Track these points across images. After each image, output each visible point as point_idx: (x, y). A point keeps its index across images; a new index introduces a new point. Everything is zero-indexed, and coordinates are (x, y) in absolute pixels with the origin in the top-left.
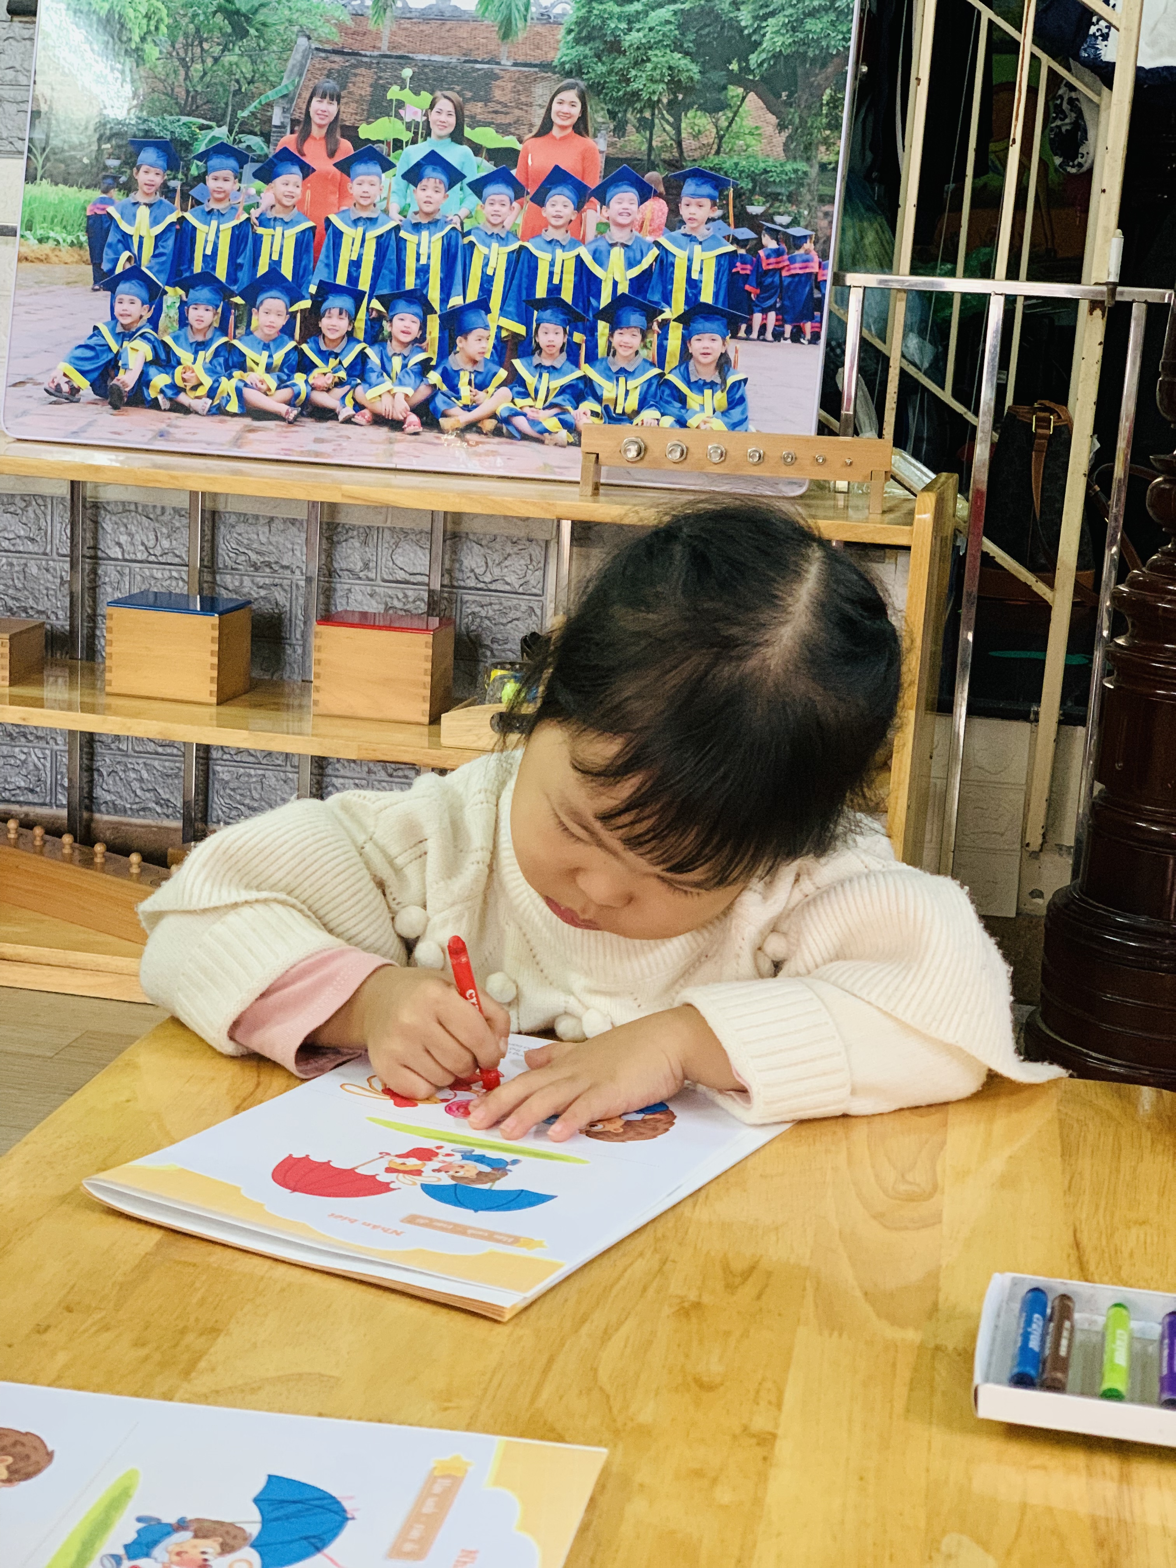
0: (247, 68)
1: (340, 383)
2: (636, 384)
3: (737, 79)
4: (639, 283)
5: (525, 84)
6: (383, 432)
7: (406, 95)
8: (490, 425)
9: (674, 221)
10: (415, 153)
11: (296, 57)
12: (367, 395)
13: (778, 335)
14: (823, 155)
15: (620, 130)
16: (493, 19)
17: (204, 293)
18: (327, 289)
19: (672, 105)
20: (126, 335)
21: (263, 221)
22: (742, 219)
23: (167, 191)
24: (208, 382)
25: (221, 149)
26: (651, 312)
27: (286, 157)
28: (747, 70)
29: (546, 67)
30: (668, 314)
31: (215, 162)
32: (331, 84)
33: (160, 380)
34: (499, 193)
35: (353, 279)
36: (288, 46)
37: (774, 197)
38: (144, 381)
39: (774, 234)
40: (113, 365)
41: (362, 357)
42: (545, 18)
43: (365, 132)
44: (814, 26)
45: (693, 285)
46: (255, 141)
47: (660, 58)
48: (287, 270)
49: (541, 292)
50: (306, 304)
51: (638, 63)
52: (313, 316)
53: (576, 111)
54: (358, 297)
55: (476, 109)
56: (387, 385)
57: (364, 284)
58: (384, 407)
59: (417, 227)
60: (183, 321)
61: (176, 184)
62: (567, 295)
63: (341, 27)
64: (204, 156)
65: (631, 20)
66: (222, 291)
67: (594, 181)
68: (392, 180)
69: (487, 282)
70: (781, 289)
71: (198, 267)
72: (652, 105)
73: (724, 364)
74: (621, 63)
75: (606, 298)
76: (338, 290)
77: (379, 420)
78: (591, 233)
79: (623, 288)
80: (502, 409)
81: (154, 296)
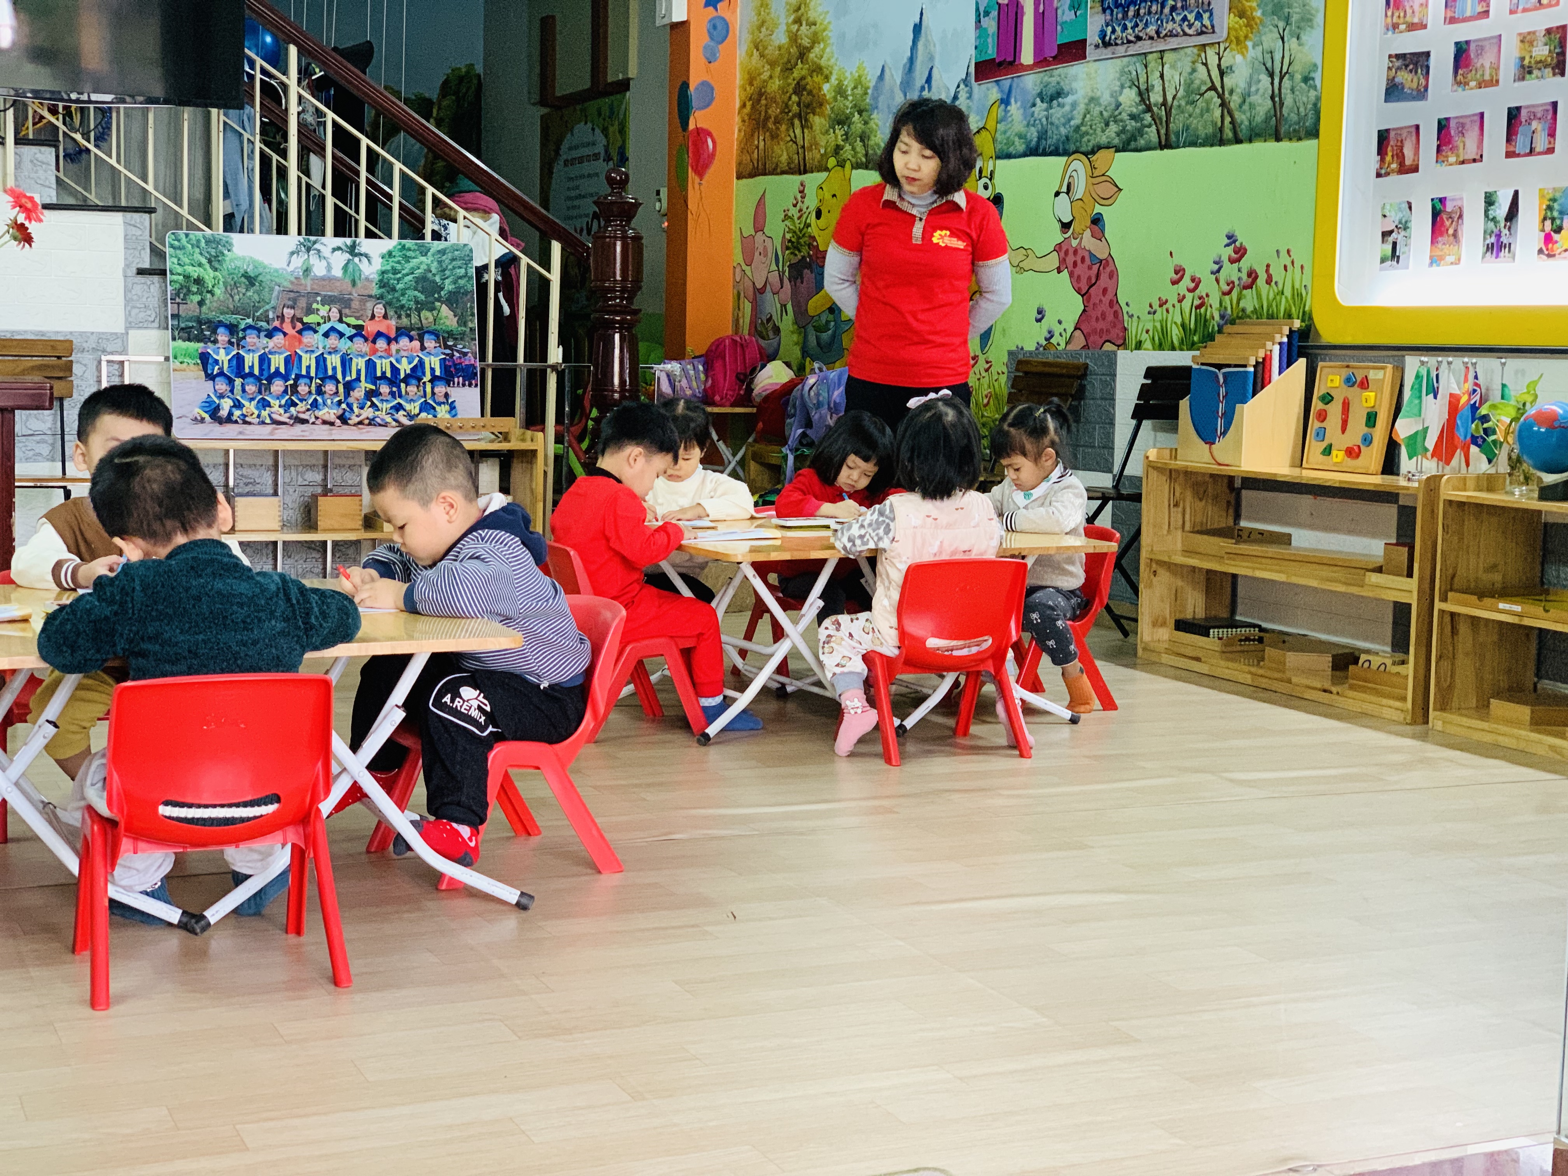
0: (256, 297)
1: (308, 410)
2: (417, 404)
3: (438, 300)
4: (414, 369)
5: (363, 302)
6: (327, 427)
8: (367, 422)
9: (423, 348)
10: (325, 328)
11: (275, 294)
12: (319, 413)
13: (464, 385)
14: (470, 325)
15: (399, 317)
16: (348, 280)
17: (251, 380)
18: (298, 377)
19: (416, 309)
20: (221, 396)
21: (271, 353)
22: (446, 347)
23: (231, 343)
24: (256, 412)
25: (250, 327)
26: (419, 380)
27: (276, 329)
28: (440, 297)
29: (370, 296)
30: (425, 379)
31: (248, 331)
32: (290, 303)
33: (237, 413)
34: (359, 340)
35: (308, 372)
36: (272, 290)
37: (456, 339)
38: (230, 414)
39: (458, 351)
40: (218, 408)
41: (315, 400)
42: (367, 279)
43: (305, 320)
44: (462, 282)
45: (433, 370)
46: (264, 324)
47: (411, 293)
48: (282, 370)
49: (379, 374)
50: (291, 382)
51: (403, 295)
52: (295, 387)
53: (383, 311)
54: (311, 379)
55: (346, 311)
56: (326, 410)
57: (313, 374)
58: (326, 418)
59: (330, 353)
60: (244, 391)
61: (234, 340)
62: (388, 375)
63: (292, 283)
64: (244, 330)
65: (399, 280)
66: (258, 379)
67: (393, 335)
68: (318, 337)
69: (359, 372)
70: (463, 370)
71: (247, 370)
72: (410, 309)
73: (446, 395)
74: (396, 295)
75: (402, 375)
76: (303, 376)
77: (325, 422)
78: (394, 352)
79: (408, 371)
80: (371, 416)
81: (231, 382)
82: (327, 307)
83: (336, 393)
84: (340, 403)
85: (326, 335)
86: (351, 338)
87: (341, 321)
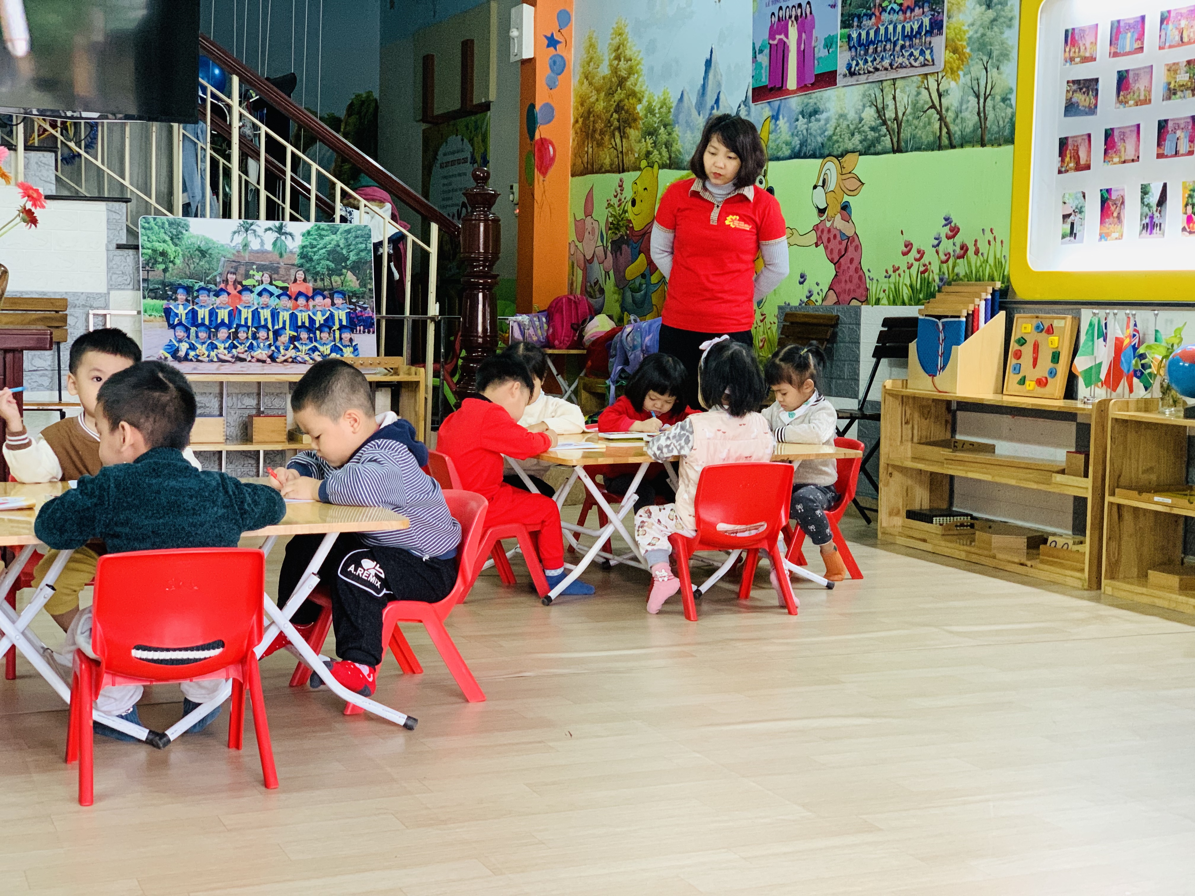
0: (207, 266)
2: (329, 347)
3: (344, 267)
4: (326, 320)
5: (288, 270)
6: (260, 364)
7: (255, 273)
8: (290, 360)
9: (333, 304)
10: (259, 288)
11: (221, 263)
12: (255, 354)
13: (364, 332)
14: (369, 286)
15: (315, 281)
16: (277, 253)
17: (203, 328)
18: (239, 326)
19: (328, 275)
20: (180, 341)
21: (218, 308)
22: (351, 303)
23: (187, 300)
24: (207, 353)
25: (202, 288)
26: (330, 328)
27: (222, 290)
28: (347, 265)
29: (293, 265)
30: (335, 328)
31: (201, 292)
32: (233, 270)
33: (192, 354)
34: (284, 299)
35: (246, 322)
36: (219, 260)
37: (358, 297)
38: (187, 354)
39: (360, 307)
40: (177, 350)
41: (252, 344)
42: (291, 252)
43: (244, 283)
44: (363, 254)
45: (340, 321)
46: (212, 286)
47: (325, 262)
48: (226, 321)
49: (300, 324)
50: (233, 330)
51: (318, 264)
52: (236, 333)
53: (303, 276)
54: (248, 328)
55: (275, 276)
56: (260, 351)
57: (250, 324)
58: (260, 357)
59: (263, 308)
60: (197, 337)
61: (190, 298)
62: (307, 324)
63: (234, 254)
64: (198, 291)
65: (315, 253)
66: (208, 328)
67: (310, 294)
68: (254, 295)
69: (284, 322)
70: (363, 321)
71: (200, 321)
72: (323, 274)
73: (351, 340)
74: (313, 264)
75: (317, 325)
76: (243, 326)
77: (259, 361)
78: (311, 307)
79: (322, 322)
80: (293, 355)
81: (187, 330)
82: (261, 273)
83: (267, 338)
84: (270, 346)
85: (260, 294)
86: (279, 297)
87: (271, 283)
